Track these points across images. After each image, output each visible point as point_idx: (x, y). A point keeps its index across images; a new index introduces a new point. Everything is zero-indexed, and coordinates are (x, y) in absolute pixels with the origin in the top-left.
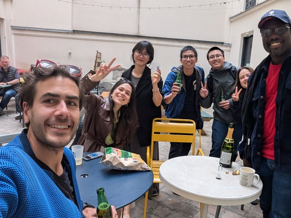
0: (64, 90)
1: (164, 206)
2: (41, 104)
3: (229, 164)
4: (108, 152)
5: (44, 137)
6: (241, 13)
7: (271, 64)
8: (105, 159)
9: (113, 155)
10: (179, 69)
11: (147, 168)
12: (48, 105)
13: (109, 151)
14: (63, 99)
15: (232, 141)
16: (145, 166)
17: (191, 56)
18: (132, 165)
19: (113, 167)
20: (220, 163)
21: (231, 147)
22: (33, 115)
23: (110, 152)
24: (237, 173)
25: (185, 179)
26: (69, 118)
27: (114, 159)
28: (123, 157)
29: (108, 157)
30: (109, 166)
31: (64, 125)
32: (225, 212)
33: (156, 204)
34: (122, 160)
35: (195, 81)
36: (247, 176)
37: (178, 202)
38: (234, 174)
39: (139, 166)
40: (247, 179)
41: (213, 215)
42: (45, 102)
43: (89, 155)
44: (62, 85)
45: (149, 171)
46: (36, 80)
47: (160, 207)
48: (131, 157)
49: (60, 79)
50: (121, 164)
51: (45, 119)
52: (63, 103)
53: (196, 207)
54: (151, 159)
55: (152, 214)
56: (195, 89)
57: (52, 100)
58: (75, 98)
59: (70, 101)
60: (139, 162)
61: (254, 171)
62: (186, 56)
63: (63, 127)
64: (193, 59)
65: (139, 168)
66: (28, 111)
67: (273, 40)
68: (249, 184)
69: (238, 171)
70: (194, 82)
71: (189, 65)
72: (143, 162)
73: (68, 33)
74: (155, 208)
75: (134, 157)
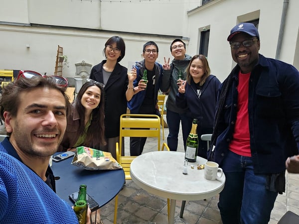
0: (52, 101)
1: (133, 201)
2: (27, 115)
3: (194, 158)
4: (79, 153)
5: (30, 147)
6: (198, 7)
7: (240, 73)
8: (77, 160)
9: (85, 155)
10: (142, 63)
11: (118, 166)
12: (34, 115)
13: (81, 151)
14: (50, 109)
15: (196, 136)
16: (117, 164)
17: (153, 51)
18: (103, 165)
19: (86, 167)
20: (186, 158)
21: (195, 142)
22: (17, 125)
23: (82, 153)
24: (202, 168)
25: (154, 176)
26: (57, 128)
27: (86, 160)
28: (95, 157)
29: (80, 158)
30: (81, 166)
31: (52, 134)
32: (189, 204)
33: (126, 200)
34: (94, 160)
35: (155, 76)
36: (211, 171)
37: (146, 196)
38: (199, 168)
39: (111, 165)
40: (212, 173)
41: (179, 207)
42: (31, 112)
43: (58, 156)
44: (50, 96)
45: (120, 169)
46: (20, 91)
47: (129, 203)
48: (103, 156)
49: (46, 90)
50: (93, 164)
51: (32, 129)
52: (51, 114)
53: (163, 201)
54: (120, 155)
55: (123, 210)
56: (154, 84)
57: (39, 110)
58: (62, 108)
59: (57, 111)
60: (111, 161)
61: (217, 165)
62: (149, 50)
63: (50, 136)
64: (156, 53)
65: (110, 168)
66: (11, 121)
67: (240, 53)
68: (213, 178)
69: (202, 166)
70: (153, 77)
71: (151, 59)
72: (114, 160)
73: (24, 26)
74: (125, 204)
75: (105, 156)
